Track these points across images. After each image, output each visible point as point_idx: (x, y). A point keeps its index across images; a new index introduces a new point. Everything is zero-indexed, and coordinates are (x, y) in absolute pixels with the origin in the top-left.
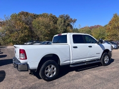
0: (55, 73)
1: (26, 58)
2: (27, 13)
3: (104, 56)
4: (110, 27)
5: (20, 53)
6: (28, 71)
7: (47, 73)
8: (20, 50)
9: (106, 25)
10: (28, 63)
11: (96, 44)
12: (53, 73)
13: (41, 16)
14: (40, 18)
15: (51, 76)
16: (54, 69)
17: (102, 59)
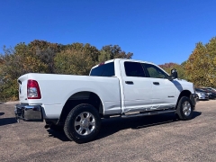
0: (94, 127)
1: (39, 97)
2: (45, 43)
3: (183, 103)
4: (192, 65)
5: (29, 86)
6: (42, 121)
7: (78, 127)
8: (29, 81)
9: (185, 63)
10: (43, 106)
11: (167, 80)
12: (90, 127)
13: (70, 47)
14: (68, 51)
15: (86, 134)
16: (91, 119)
17: (179, 107)
